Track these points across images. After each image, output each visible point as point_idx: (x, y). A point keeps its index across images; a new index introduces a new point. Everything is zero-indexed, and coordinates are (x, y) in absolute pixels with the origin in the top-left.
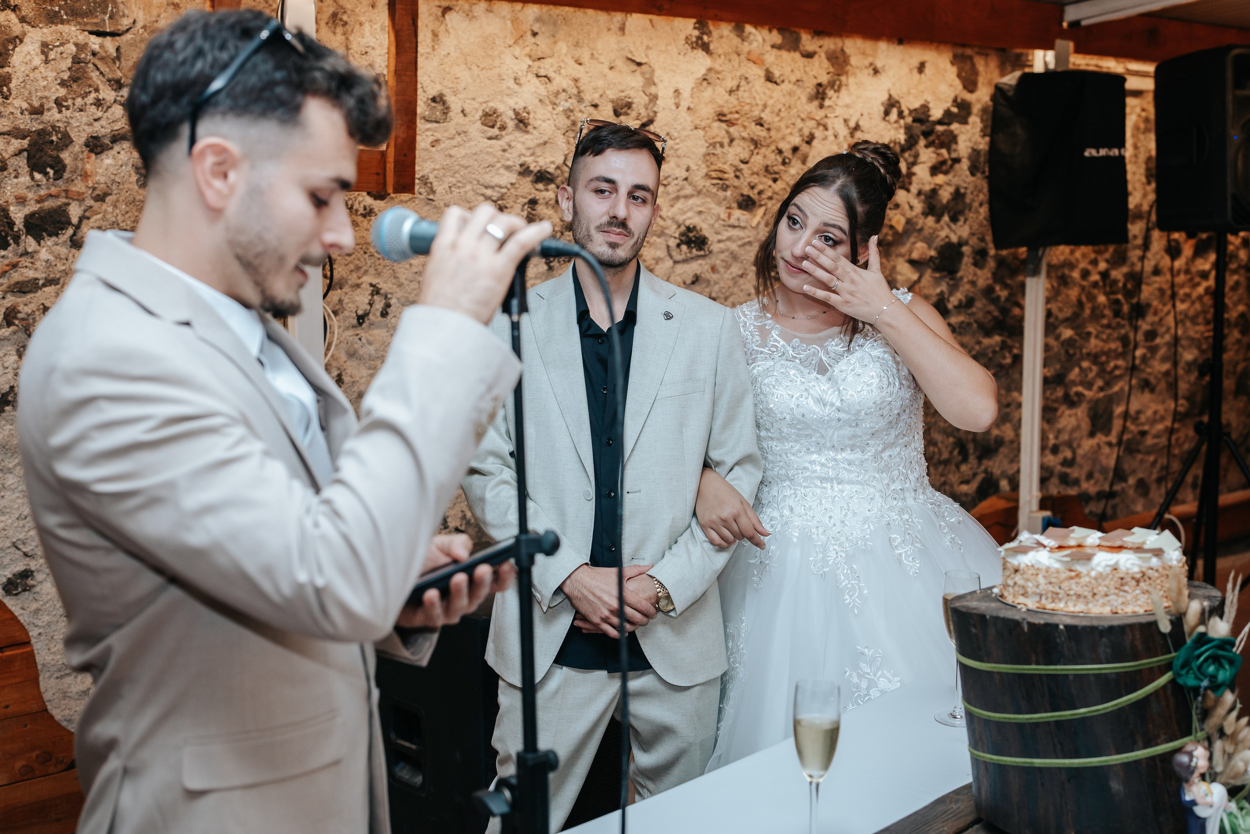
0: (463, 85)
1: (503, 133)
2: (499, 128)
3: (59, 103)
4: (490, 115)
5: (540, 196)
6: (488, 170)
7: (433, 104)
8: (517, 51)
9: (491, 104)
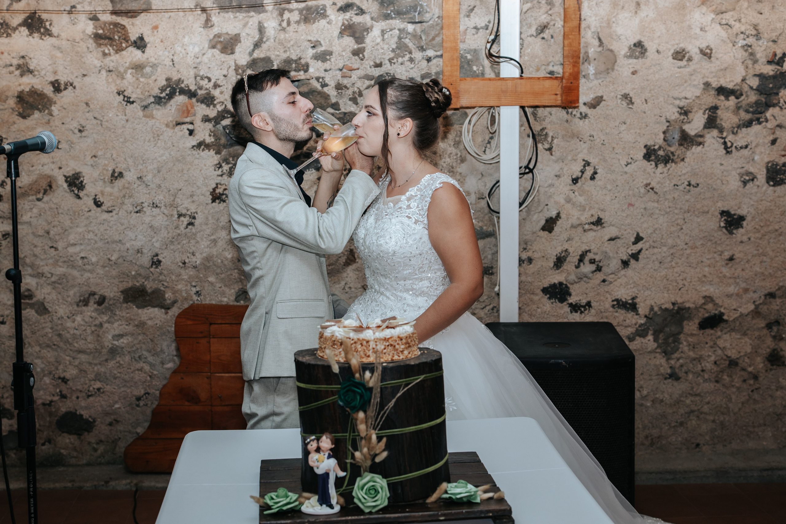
0: (658, 34)
1: (691, 63)
2: (687, 61)
3: (390, 60)
4: (680, 53)
5: (719, 103)
6: (677, 88)
7: (634, 48)
8: (704, 9)
9: (682, 45)
